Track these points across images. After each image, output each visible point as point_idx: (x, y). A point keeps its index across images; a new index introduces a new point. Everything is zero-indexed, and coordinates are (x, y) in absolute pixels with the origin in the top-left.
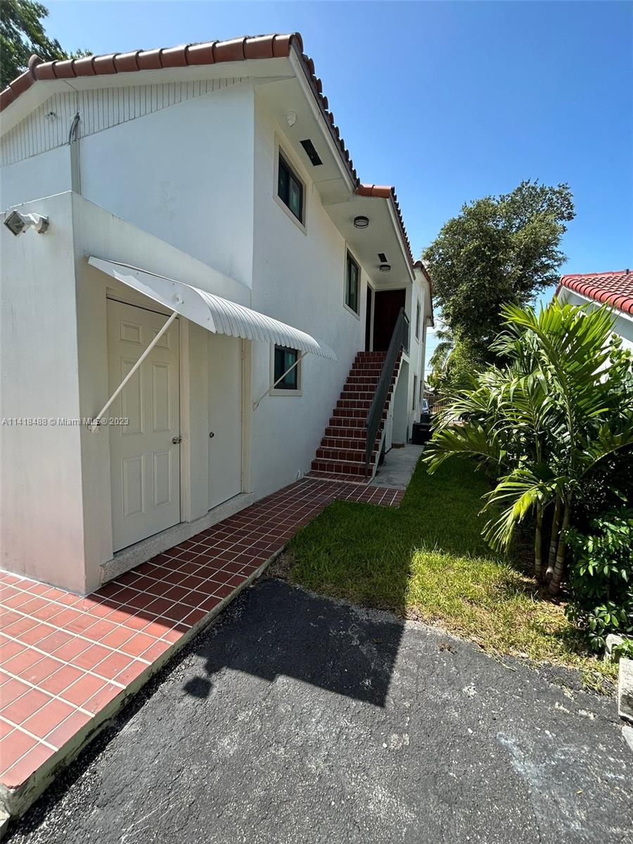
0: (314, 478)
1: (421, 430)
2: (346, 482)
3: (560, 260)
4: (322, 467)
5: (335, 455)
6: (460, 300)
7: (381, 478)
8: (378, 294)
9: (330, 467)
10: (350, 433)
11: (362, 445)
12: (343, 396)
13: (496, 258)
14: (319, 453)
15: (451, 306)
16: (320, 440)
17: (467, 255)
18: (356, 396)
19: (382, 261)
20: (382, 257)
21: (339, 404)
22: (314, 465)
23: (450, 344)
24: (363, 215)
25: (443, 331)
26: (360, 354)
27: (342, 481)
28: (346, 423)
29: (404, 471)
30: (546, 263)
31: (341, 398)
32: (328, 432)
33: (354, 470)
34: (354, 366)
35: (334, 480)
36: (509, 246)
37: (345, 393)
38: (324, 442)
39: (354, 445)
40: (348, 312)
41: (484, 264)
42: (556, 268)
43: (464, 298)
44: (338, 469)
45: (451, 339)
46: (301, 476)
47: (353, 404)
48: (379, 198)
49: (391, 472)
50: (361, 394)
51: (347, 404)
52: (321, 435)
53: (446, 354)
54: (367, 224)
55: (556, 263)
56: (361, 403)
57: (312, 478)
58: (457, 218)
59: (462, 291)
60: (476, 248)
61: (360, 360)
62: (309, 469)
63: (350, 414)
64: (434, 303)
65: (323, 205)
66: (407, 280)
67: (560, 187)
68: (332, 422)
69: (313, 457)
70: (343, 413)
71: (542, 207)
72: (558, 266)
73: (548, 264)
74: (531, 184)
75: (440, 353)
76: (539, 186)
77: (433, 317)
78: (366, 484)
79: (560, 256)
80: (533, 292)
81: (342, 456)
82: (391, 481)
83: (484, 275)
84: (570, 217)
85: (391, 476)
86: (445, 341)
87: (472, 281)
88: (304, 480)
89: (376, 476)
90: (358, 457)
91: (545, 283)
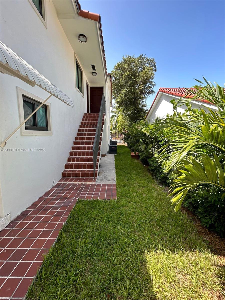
0: (64, 183)
1: (112, 148)
2: (83, 183)
3: (154, 85)
4: (69, 175)
5: (76, 167)
6: (123, 96)
7: (101, 176)
8: (91, 88)
9: (74, 175)
10: (83, 154)
11: (90, 160)
12: (78, 134)
13: (136, 80)
14: (67, 167)
15: (119, 98)
16: (67, 159)
17: (125, 78)
18: (85, 134)
19: (93, 70)
20: (93, 67)
21: (76, 138)
22: (64, 174)
23: (115, 115)
24: (83, 34)
25: (113, 110)
26: (85, 114)
27: (80, 183)
28: (81, 148)
29: (110, 170)
30: (149, 85)
31: (77, 136)
32: (71, 154)
33: (87, 175)
34: (83, 120)
35: (76, 183)
36: (139, 76)
37: (79, 133)
38: (69, 160)
39: (86, 160)
40: (78, 92)
41: (131, 82)
42: (152, 88)
43: (124, 96)
44: (78, 175)
45: (116, 114)
46: (55, 182)
47: (84, 139)
48: (93, 21)
49: (105, 171)
50: (87, 133)
51: (80, 139)
52: (68, 156)
53: (114, 119)
54: (86, 41)
55: (152, 86)
56: (88, 138)
57: (63, 183)
58: (120, 62)
59: (123, 92)
60: (128, 75)
61: (85, 117)
62: (61, 177)
63: (82, 143)
64: (113, 97)
65: (58, 18)
66: (104, 83)
67: (152, 59)
68: (73, 148)
69: (63, 169)
70: (79, 143)
71: (147, 65)
72: (153, 87)
73: (150, 86)
74: (143, 56)
75: (112, 118)
76: (146, 57)
77: (112, 103)
78: (95, 183)
79: (154, 83)
80: (146, 96)
81: (80, 167)
82: (107, 178)
83: (131, 86)
84: (155, 71)
85: (106, 174)
86: (114, 114)
87: (127, 89)
88: (58, 185)
89: (98, 175)
90: (89, 167)
91: (149, 93)
